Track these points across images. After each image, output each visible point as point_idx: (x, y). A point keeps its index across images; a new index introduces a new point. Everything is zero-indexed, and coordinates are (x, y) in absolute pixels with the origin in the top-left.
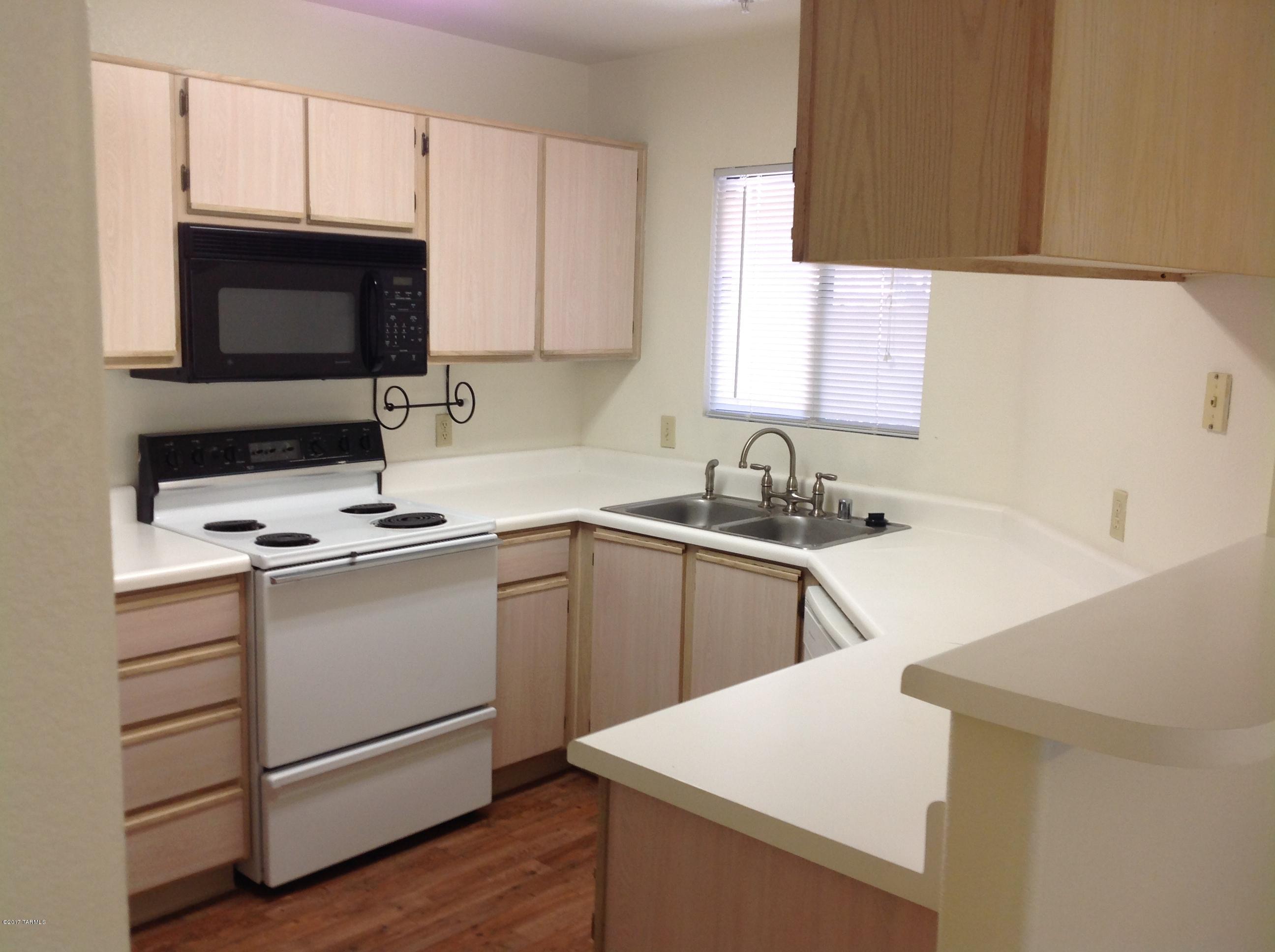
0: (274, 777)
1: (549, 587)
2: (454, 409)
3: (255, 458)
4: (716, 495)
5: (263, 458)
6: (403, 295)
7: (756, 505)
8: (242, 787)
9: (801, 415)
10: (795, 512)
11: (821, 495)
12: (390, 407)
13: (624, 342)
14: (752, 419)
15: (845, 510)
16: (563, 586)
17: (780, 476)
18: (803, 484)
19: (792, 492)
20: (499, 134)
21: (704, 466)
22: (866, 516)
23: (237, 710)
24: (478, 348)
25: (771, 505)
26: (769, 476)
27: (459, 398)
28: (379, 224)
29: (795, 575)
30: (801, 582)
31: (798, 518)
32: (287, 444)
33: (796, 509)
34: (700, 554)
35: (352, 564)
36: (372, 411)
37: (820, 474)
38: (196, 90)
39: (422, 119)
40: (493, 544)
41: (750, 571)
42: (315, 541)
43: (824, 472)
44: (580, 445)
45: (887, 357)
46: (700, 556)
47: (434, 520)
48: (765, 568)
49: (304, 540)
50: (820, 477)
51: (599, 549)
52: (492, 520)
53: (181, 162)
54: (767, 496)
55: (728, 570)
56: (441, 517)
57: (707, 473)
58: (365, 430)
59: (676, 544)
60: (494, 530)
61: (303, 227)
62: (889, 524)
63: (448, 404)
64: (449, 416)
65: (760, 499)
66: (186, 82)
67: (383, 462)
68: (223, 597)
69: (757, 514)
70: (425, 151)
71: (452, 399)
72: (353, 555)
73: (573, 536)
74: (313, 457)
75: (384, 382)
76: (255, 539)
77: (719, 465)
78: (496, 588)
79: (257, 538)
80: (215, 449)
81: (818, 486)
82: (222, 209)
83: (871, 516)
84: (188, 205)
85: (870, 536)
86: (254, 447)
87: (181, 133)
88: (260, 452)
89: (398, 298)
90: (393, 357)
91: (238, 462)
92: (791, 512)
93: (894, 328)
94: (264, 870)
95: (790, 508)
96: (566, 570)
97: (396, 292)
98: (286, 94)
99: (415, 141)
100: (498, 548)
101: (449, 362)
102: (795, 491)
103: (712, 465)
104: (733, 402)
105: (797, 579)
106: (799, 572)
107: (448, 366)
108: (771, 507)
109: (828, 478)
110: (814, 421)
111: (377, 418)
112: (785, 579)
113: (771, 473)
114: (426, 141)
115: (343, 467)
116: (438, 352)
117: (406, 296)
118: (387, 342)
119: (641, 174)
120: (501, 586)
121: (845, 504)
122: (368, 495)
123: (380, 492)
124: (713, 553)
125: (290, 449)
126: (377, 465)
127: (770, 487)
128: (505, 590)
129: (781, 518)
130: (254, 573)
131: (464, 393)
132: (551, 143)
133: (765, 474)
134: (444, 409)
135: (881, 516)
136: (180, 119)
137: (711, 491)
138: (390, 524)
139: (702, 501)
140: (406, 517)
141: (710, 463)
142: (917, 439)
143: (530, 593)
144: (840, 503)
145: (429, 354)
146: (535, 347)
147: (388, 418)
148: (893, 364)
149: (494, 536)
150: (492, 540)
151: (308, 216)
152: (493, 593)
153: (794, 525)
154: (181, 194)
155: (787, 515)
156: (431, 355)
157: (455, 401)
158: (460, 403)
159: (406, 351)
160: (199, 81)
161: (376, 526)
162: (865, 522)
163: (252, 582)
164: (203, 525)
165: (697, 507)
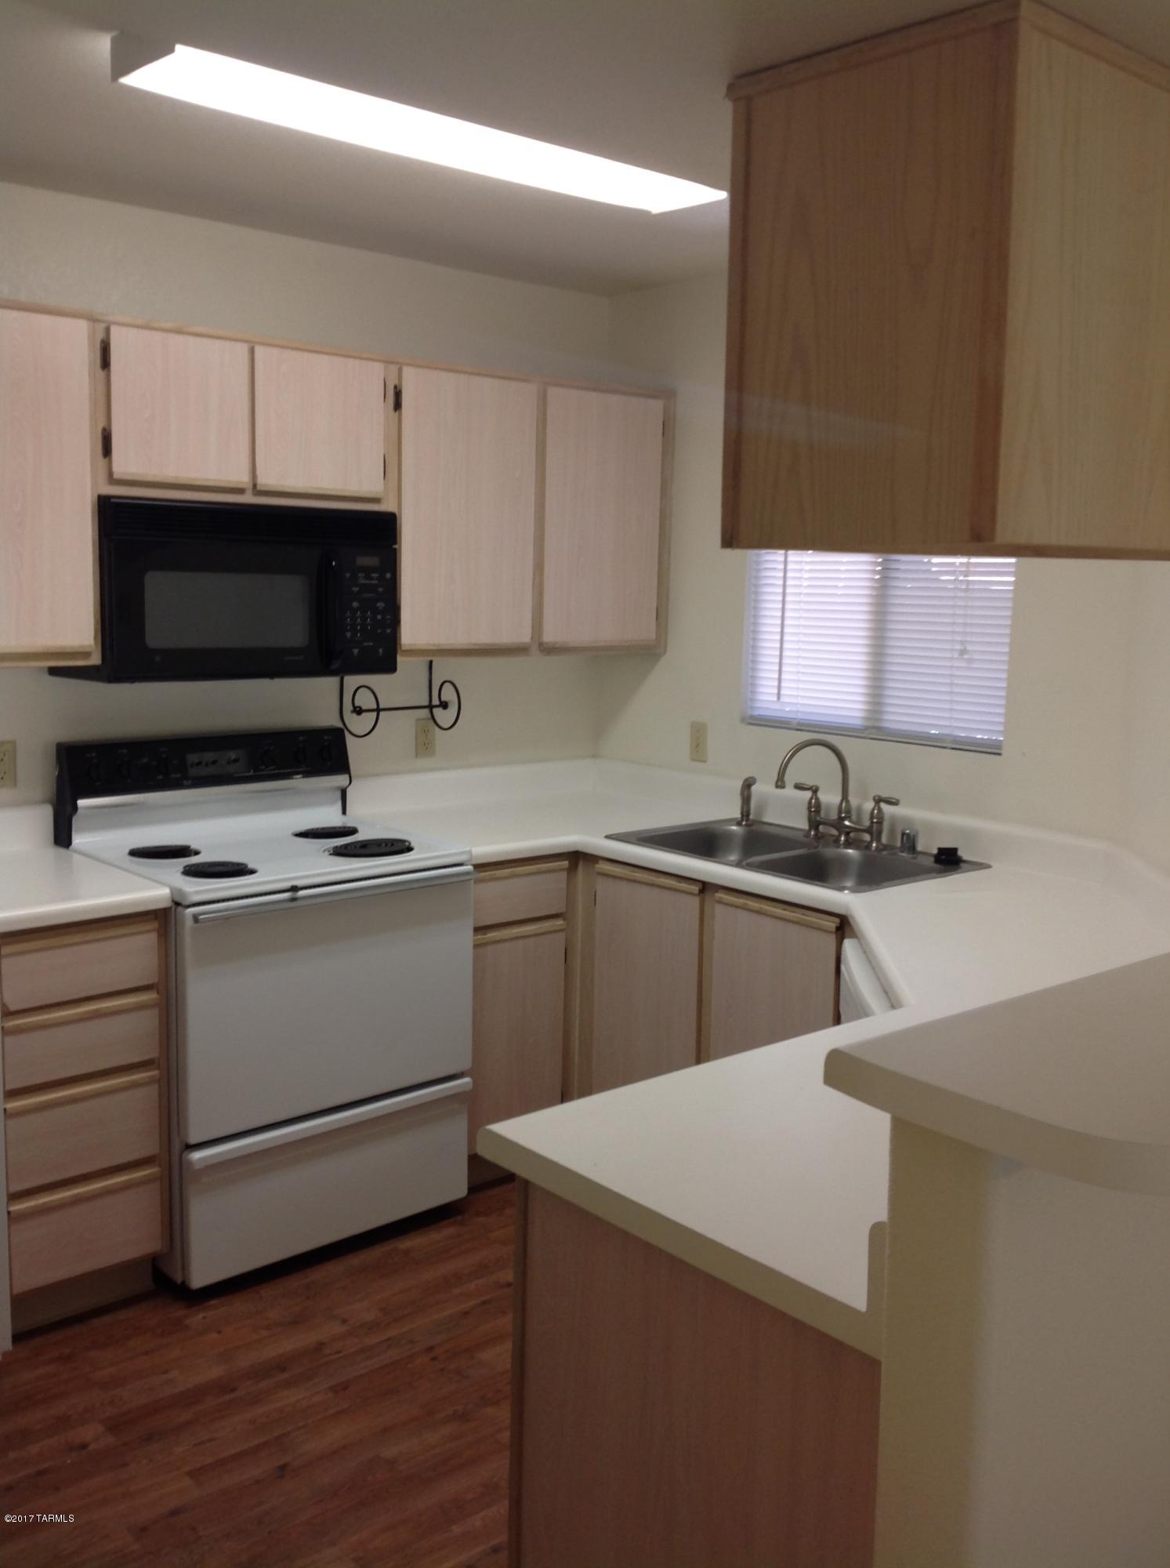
0: (197, 1156)
1: (542, 931)
2: (438, 712)
3: (193, 772)
4: (753, 821)
5: (204, 771)
6: (367, 577)
7: (800, 835)
8: (160, 1166)
9: (858, 723)
10: (848, 844)
11: (880, 823)
12: (358, 711)
13: (645, 631)
14: (799, 727)
15: (909, 843)
16: (561, 930)
17: (830, 798)
18: (859, 810)
19: (844, 819)
20: (486, 383)
21: (739, 784)
22: (935, 851)
23: (155, 1073)
24: (461, 640)
25: (819, 835)
26: (817, 799)
27: (443, 699)
28: (339, 493)
29: (832, 924)
30: (839, 933)
31: (850, 851)
32: (233, 755)
33: (850, 840)
34: (720, 895)
35: (293, 899)
36: (337, 716)
37: (879, 797)
38: (120, 341)
39: (394, 369)
40: (467, 877)
41: (776, 918)
42: (252, 872)
43: (885, 794)
44: (594, 756)
45: (963, 652)
46: (719, 897)
47: (399, 847)
48: (796, 915)
49: (238, 870)
50: (878, 800)
51: (602, 886)
52: (468, 849)
53: (101, 424)
54: (814, 824)
55: (754, 916)
56: (407, 844)
57: (742, 793)
58: (326, 738)
59: (692, 882)
60: (469, 861)
61: (248, 499)
62: (965, 862)
63: (431, 707)
64: (432, 722)
65: (806, 826)
66: (108, 331)
67: (347, 776)
68: (138, 937)
69: (803, 845)
70: (398, 406)
71: (436, 702)
72: (294, 889)
73: (572, 869)
74: (263, 770)
75: (352, 681)
76: (181, 869)
77: (757, 784)
78: (471, 932)
79: (185, 867)
80: (145, 760)
81: (876, 811)
82: (149, 479)
83: (941, 851)
84: (110, 473)
85: (940, 875)
86: (192, 758)
87: (101, 389)
88: (199, 764)
89: (362, 581)
90: (356, 651)
91: (173, 776)
92: (844, 844)
93: (972, 616)
94: (185, 1267)
95: (843, 838)
96: (564, 910)
97: (360, 575)
98: (228, 344)
99: (385, 395)
100: (475, 882)
101: (431, 657)
102: (848, 818)
103: (748, 784)
104: (777, 707)
105: (834, 930)
106: (837, 920)
107: (431, 662)
108: (819, 837)
109: (889, 802)
110: (874, 731)
111: (344, 724)
112: (820, 929)
113: (821, 796)
114: (398, 394)
115: (298, 782)
116: (410, 645)
117: (372, 579)
118: (349, 634)
119: (668, 428)
120: (477, 930)
121: (908, 835)
122: (328, 816)
123: (344, 812)
124: (736, 894)
125: (236, 761)
126: (341, 780)
127: (818, 811)
128: (485, 934)
129: (830, 852)
130: (175, 910)
131: (448, 694)
132: (554, 393)
133: (812, 796)
134: (425, 713)
135: (955, 850)
136: (101, 374)
137: (748, 815)
138: (345, 851)
139: (734, 828)
140: (365, 843)
141: (746, 780)
142: (999, 754)
143: (517, 938)
144: (903, 834)
145: (401, 648)
146: (532, 638)
147: (358, 724)
148: (970, 661)
149: (470, 868)
150: (467, 873)
151: (255, 486)
152: (467, 938)
153: (844, 862)
154: (102, 462)
155: (838, 847)
156: (403, 648)
157: (437, 703)
158: (444, 705)
159: (371, 644)
160: (124, 330)
161: (331, 854)
162: (932, 859)
163: (173, 921)
164: (127, 851)
165: (730, 835)
